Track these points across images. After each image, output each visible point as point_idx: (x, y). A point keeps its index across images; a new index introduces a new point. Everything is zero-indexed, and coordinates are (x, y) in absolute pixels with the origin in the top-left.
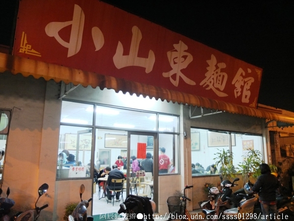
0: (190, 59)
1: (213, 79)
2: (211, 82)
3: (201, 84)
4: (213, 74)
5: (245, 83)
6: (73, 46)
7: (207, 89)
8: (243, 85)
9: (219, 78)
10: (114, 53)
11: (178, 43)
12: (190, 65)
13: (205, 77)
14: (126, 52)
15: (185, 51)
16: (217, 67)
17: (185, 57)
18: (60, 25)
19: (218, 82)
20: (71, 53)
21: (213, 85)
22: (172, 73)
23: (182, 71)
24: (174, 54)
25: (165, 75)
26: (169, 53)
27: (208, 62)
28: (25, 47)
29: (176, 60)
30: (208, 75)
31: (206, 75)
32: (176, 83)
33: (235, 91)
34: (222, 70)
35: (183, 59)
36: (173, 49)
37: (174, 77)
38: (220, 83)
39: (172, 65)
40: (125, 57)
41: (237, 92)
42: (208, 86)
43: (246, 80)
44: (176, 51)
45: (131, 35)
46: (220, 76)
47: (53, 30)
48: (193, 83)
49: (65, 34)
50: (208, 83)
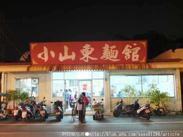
0: (93, 49)
1: (108, 54)
2: (107, 56)
3: (101, 58)
4: (108, 52)
5: (132, 51)
6: (46, 59)
7: (105, 60)
8: (131, 52)
9: (112, 53)
10: (59, 57)
11: (85, 45)
12: (93, 52)
13: (103, 55)
14: (63, 55)
15: (89, 47)
16: (110, 49)
17: (90, 50)
18: (41, 54)
19: (112, 55)
20: (46, 61)
21: (109, 57)
22: (84, 58)
23: (89, 56)
24: (84, 50)
25: (81, 59)
26: (81, 51)
27: (104, 48)
28: (34, 62)
29: (85, 52)
30: (104, 54)
31: (103, 54)
32: (87, 61)
33: (125, 57)
34: (113, 49)
35: (89, 51)
36: (83, 48)
37: (86, 59)
38: (113, 55)
39: (83, 54)
40: (63, 57)
41: (127, 57)
42: (105, 58)
43: (133, 50)
44: (85, 49)
45: (64, 49)
46: (112, 52)
47: (39, 56)
48: (96, 59)
49: (43, 56)
50: (105, 57)
